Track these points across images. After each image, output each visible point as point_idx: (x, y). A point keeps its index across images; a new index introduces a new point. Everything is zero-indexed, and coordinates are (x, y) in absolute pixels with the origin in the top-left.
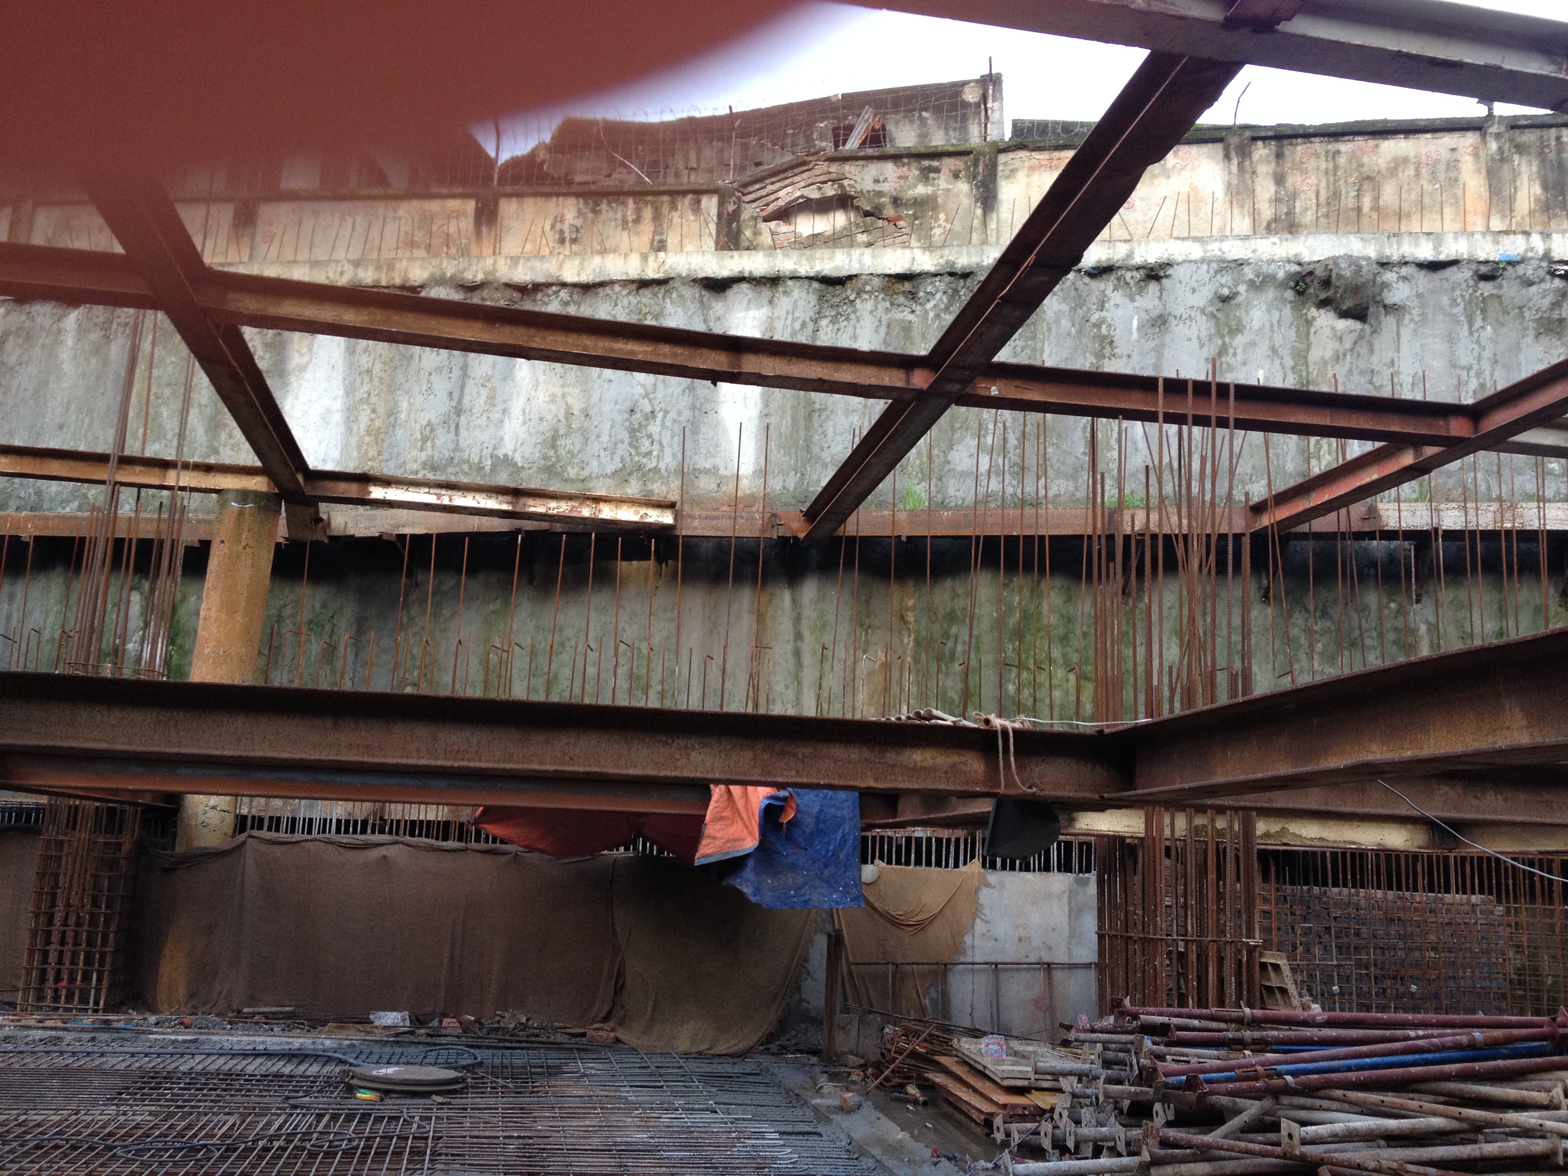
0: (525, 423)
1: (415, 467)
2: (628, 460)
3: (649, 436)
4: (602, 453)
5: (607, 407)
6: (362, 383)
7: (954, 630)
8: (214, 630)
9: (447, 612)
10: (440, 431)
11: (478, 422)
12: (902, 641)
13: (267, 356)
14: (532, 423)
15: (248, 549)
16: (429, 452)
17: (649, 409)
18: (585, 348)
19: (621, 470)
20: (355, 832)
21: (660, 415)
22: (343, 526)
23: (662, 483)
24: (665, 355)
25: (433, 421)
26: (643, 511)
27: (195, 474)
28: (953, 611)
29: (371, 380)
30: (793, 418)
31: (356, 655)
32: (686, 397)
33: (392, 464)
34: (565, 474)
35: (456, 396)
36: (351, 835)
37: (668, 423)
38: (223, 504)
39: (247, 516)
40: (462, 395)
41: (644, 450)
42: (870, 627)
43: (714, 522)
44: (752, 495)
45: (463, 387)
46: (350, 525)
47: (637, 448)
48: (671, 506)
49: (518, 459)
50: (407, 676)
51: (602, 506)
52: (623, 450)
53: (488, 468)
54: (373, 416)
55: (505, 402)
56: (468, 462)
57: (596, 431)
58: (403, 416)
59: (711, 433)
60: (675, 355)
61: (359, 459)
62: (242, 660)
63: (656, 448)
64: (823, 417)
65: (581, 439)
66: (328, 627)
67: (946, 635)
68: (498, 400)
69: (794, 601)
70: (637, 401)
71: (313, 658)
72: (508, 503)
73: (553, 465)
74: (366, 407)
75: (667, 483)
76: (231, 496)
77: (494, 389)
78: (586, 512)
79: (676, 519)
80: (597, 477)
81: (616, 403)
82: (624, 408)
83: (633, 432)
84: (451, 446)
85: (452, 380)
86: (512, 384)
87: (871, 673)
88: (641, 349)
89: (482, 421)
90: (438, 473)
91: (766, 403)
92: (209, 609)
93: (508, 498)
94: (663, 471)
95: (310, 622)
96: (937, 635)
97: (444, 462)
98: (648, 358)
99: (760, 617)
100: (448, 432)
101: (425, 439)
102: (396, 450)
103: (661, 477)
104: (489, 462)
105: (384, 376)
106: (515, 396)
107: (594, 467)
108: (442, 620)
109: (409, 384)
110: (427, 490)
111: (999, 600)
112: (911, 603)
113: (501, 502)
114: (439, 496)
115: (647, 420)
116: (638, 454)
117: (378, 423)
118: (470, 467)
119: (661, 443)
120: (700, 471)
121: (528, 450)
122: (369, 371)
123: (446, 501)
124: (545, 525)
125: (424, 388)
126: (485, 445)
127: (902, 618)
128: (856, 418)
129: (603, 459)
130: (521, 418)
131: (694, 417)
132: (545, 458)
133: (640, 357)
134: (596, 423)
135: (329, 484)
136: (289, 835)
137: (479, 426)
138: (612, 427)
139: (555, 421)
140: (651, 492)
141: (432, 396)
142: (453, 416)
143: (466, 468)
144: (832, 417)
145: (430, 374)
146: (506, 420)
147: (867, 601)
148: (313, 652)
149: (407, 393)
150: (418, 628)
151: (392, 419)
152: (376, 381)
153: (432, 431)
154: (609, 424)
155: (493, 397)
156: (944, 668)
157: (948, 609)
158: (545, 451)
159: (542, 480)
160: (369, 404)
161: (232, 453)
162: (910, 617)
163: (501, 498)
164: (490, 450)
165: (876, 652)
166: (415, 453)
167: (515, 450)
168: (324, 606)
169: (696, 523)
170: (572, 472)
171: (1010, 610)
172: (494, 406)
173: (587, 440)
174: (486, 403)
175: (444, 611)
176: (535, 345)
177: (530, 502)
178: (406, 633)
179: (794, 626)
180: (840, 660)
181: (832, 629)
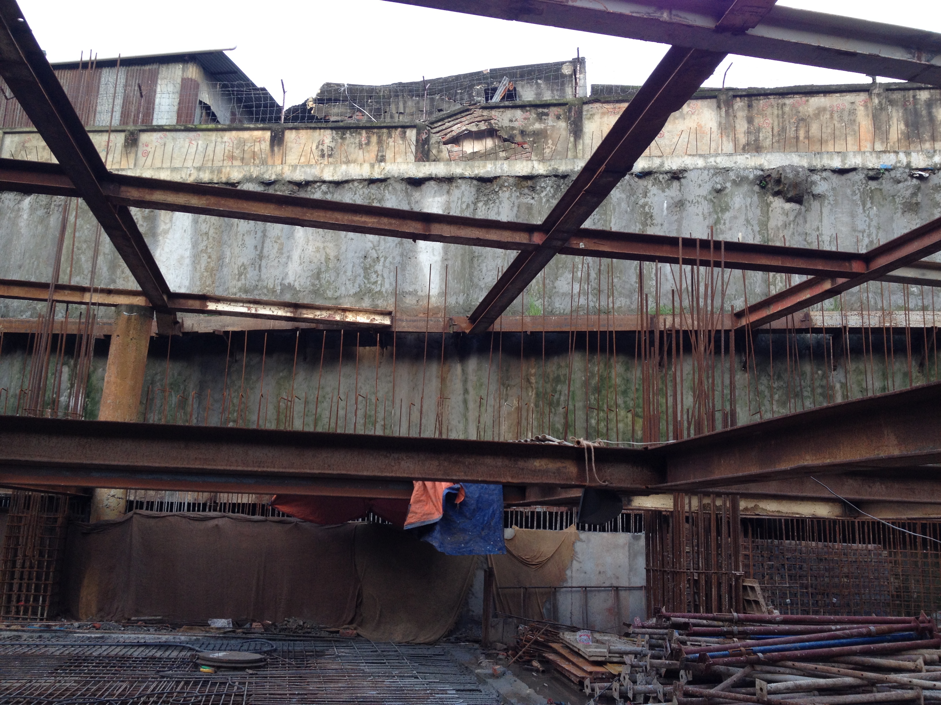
0: (301, 264)
1: (234, 290)
2: (363, 286)
3: (376, 272)
4: (347, 282)
5: (350, 255)
6: (202, 241)
7: (559, 387)
8: (113, 389)
9: (254, 378)
10: (250, 269)
11: (273, 264)
12: (528, 395)
13: (145, 224)
14: (305, 265)
15: (134, 341)
16: (243, 281)
17: (375, 256)
18: (337, 220)
19: (359, 292)
20: (199, 510)
21: (382, 259)
22: (191, 326)
23: (384, 300)
24: (385, 224)
25: (245, 263)
26: (372, 317)
27: (101, 295)
28: (558, 376)
29: (208, 239)
30: (462, 261)
31: (199, 403)
32: (398, 249)
33: (221, 289)
34: (325, 295)
35: (259, 248)
36: (196, 512)
37: (387, 264)
38: (118, 313)
39: (133, 320)
40: (263, 248)
41: (372, 280)
42: (509, 385)
43: (415, 323)
44: (437, 307)
45: (263, 243)
46: (195, 325)
47: (368, 279)
48: (389, 314)
49: (297, 285)
50: (230, 416)
51: (347, 314)
52: (360, 280)
53: (278, 291)
54: (209, 260)
55: (288, 252)
56: (266, 287)
57: (344, 269)
58: (227, 260)
59: (413, 270)
60: (391, 224)
61: (200, 286)
62: (130, 407)
63: (380, 279)
64: (480, 261)
65: (335, 274)
66: (182, 387)
67: (554, 391)
68: (285, 250)
69: (463, 370)
70: (368, 251)
71: (173, 406)
72: (291, 312)
73: (318, 290)
74: (204, 255)
75: (387, 300)
76: (123, 308)
77: (282, 244)
78: (338, 318)
79: (392, 322)
80: (345, 296)
81: (356, 252)
82: (360, 255)
83: (365, 269)
84: (257, 278)
85: (257, 239)
86: (293, 241)
87: (509, 414)
88: (370, 221)
89: (275, 263)
90: (249, 294)
91: (446, 252)
92: (110, 376)
93: (291, 309)
94: (384, 293)
95: (171, 384)
96: (549, 390)
97: (252, 288)
98: (376, 226)
99: (443, 380)
100: (255, 270)
101: (240, 274)
102: (223, 280)
103: (383, 297)
104: (279, 288)
105: (216, 236)
106: (295, 248)
107: (343, 291)
108: (251, 382)
109: (231, 241)
110: (242, 304)
111: (586, 370)
112: (533, 371)
113: (287, 312)
114: (249, 308)
115: (374, 262)
116: (369, 283)
117: (211, 265)
118: (268, 291)
119: (382, 276)
120: (407, 293)
121: (302, 281)
122: (207, 233)
123: (253, 311)
124: (313, 325)
125: (240, 243)
126: (277, 278)
127: (528, 381)
128: (500, 261)
129: (348, 286)
130: (299, 261)
131: (403, 261)
132: (313, 285)
133: (370, 225)
134: (343, 264)
135: (182, 301)
136: (159, 513)
137: (273, 266)
138: (353, 266)
139: (319, 263)
140: (377, 305)
141: (245, 248)
142: (257, 260)
143: (265, 291)
144: (486, 261)
145: (244, 235)
146: (289, 263)
147: (507, 370)
148: (174, 403)
149: (229, 246)
150: (237, 387)
151: (221, 262)
152: (211, 240)
153: (245, 269)
154: (352, 265)
155: (282, 249)
156: (553, 410)
157: (556, 375)
158: (313, 281)
159: (312, 299)
160: (206, 253)
161: (124, 282)
162: (533, 380)
163: (286, 309)
164: (280, 281)
165: (513, 401)
166: (234, 282)
167: (295, 281)
168: (180, 374)
169: (404, 324)
170: (329, 294)
171: (593, 375)
172: (282, 254)
173: (338, 274)
174: (277, 252)
175: (253, 377)
176: (306, 218)
177: (304, 311)
178: (229, 390)
179: (463, 385)
180: (491, 406)
181: (486, 387)
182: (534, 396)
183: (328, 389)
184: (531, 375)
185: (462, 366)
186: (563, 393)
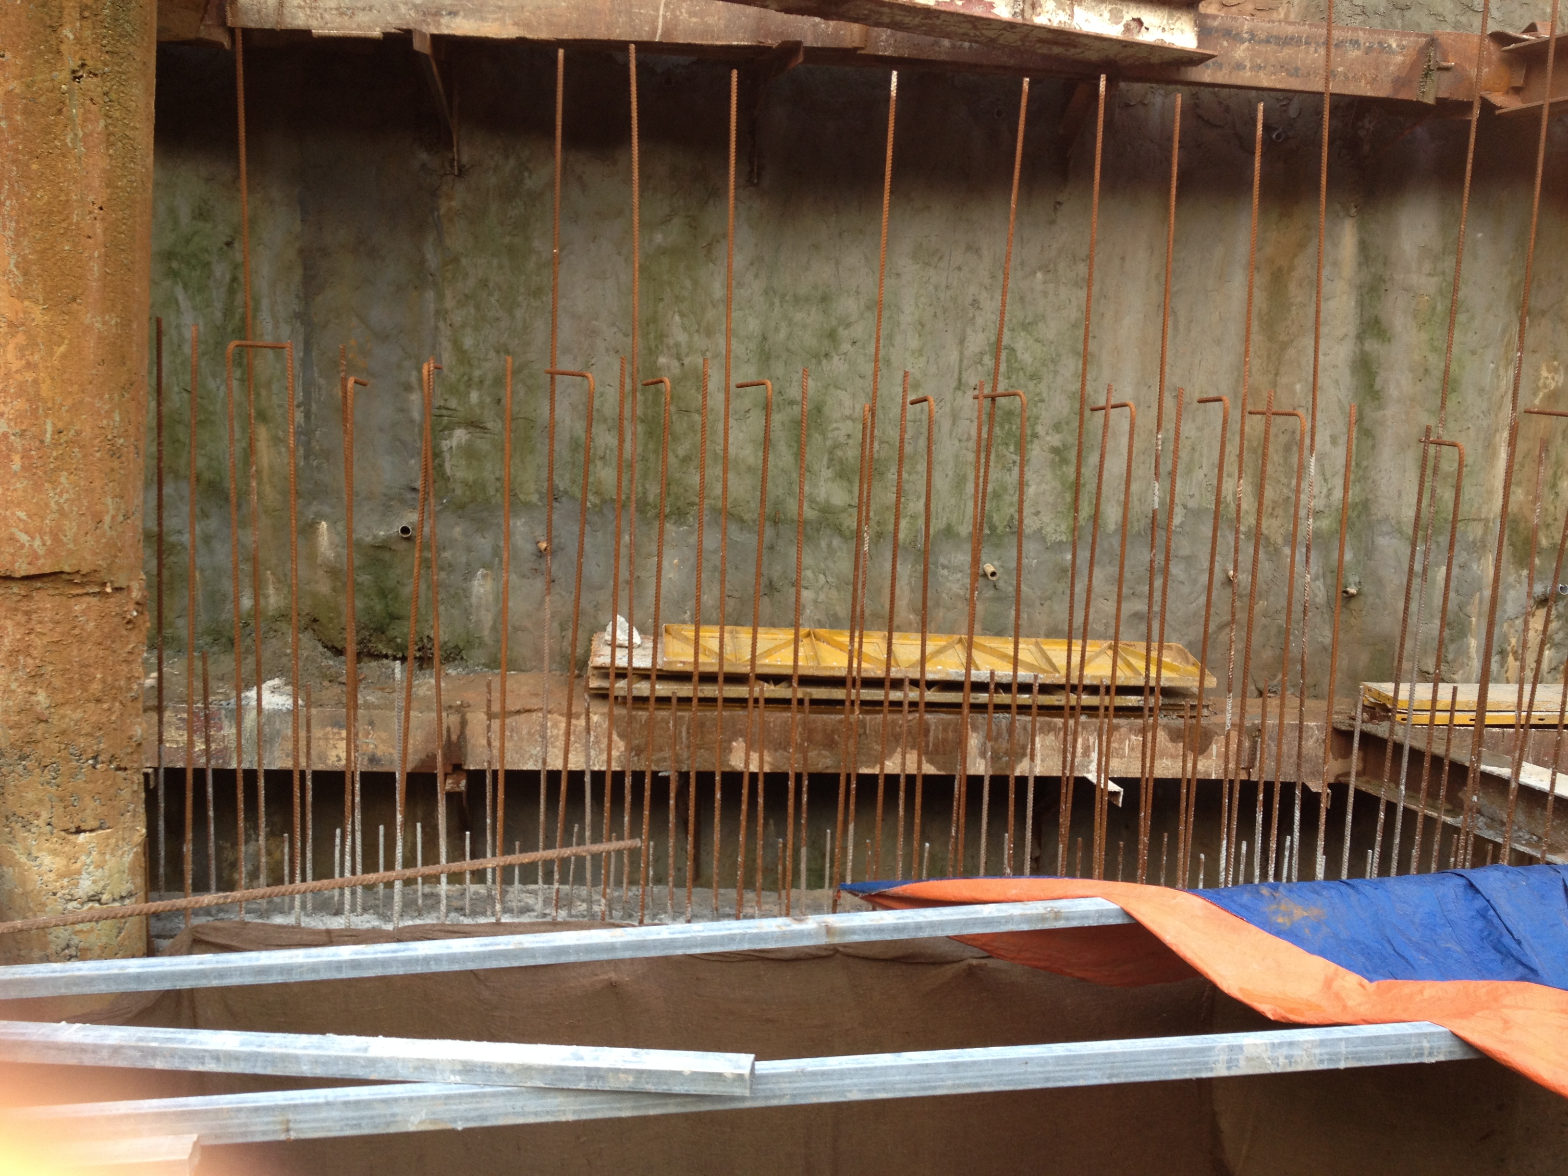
9: (542, 246)
15: (88, 82)
22: (273, 3)
26: (1136, 14)
31: (307, 348)
43: (1286, 53)
48: (1191, 2)
50: (453, 403)
66: (221, 270)
69: (1364, 247)
71: (187, 350)
78: (1003, 8)
79: (1202, 37)
108: (531, 264)
150: (471, 282)
165: (1537, 370)
169: (1241, 52)
175: (536, 244)
178: (440, 297)
179: (1361, 304)
180: (1481, 391)
181: (1472, 318)
183: (849, 306)
185: (1362, 227)
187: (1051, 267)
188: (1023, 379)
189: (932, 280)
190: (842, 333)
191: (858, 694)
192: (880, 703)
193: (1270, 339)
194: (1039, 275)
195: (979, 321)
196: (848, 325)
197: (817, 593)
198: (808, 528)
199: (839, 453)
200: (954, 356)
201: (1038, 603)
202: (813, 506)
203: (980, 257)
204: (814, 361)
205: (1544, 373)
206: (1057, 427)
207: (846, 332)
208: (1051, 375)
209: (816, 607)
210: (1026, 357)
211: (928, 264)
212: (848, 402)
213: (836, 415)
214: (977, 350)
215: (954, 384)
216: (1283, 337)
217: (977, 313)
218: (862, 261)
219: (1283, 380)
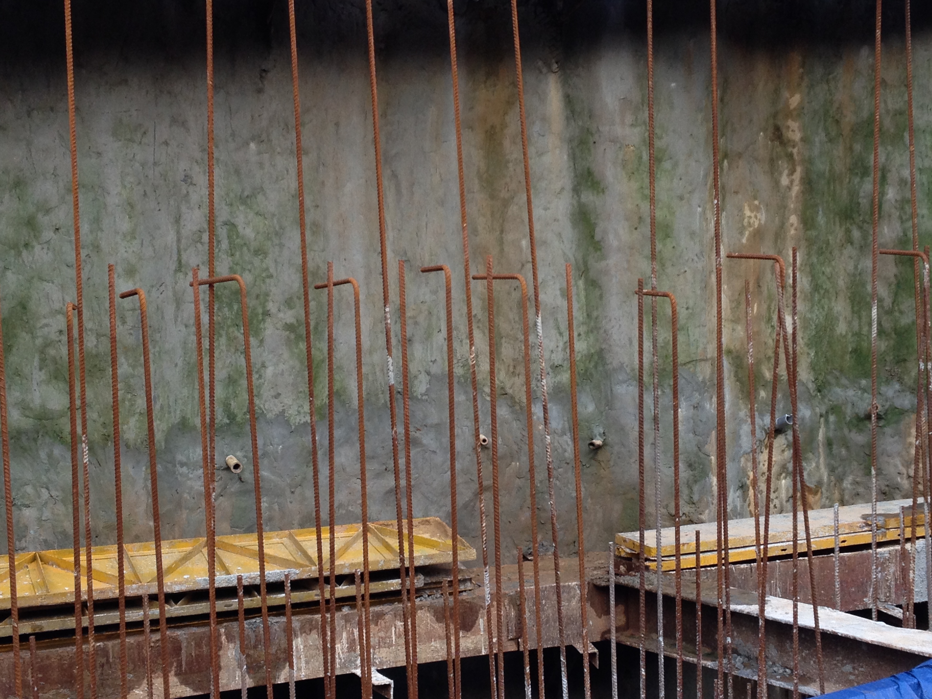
7: (877, 157)
28: (874, 117)
67: (862, 167)
69: (569, 102)
96: (842, 168)
112: (795, 100)
127: (778, 135)
162: (794, 131)
165: (741, 210)
180: (693, 234)
181: (675, 165)
182: (796, 189)
184: (789, 114)
185: (565, 82)
186: (892, 177)
187: (264, 136)
188: (247, 257)
189: (138, 157)
190: (42, 219)
191: (91, 620)
192: (115, 627)
193: (492, 197)
194: (253, 146)
195: (194, 198)
196: (48, 211)
197: (40, 510)
198: (24, 439)
199: (52, 352)
200: (171, 237)
201: (288, 493)
202: (27, 413)
203: (188, 130)
204: (13, 252)
205: (748, 213)
206: (289, 303)
207: (47, 218)
208: (277, 249)
209: (41, 526)
210: (249, 233)
211: (131, 140)
212: (56, 295)
213: (44, 310)
214: (195, 228)
215: (173, 266)
216: (504, 194)
217: (191, 189)
218: (57, 141)
219: (509, 237)
